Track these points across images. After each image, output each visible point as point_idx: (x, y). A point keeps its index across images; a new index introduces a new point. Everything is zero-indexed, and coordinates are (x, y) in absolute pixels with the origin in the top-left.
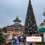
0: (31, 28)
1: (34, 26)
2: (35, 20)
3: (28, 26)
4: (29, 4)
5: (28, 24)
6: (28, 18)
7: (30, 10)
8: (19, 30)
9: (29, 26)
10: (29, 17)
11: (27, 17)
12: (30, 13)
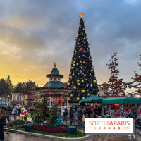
0: (84, 91)
1: (91, 85)
2: (93, 71)
3: (77, 86)
4: (80, 29)
5: (78, 80)
6: (76, 66)
7: (82, 47)
8: (60, 96)
9: (79, 84)
10: (80, 64)
11: (75, 64)
12: (81, 53)
